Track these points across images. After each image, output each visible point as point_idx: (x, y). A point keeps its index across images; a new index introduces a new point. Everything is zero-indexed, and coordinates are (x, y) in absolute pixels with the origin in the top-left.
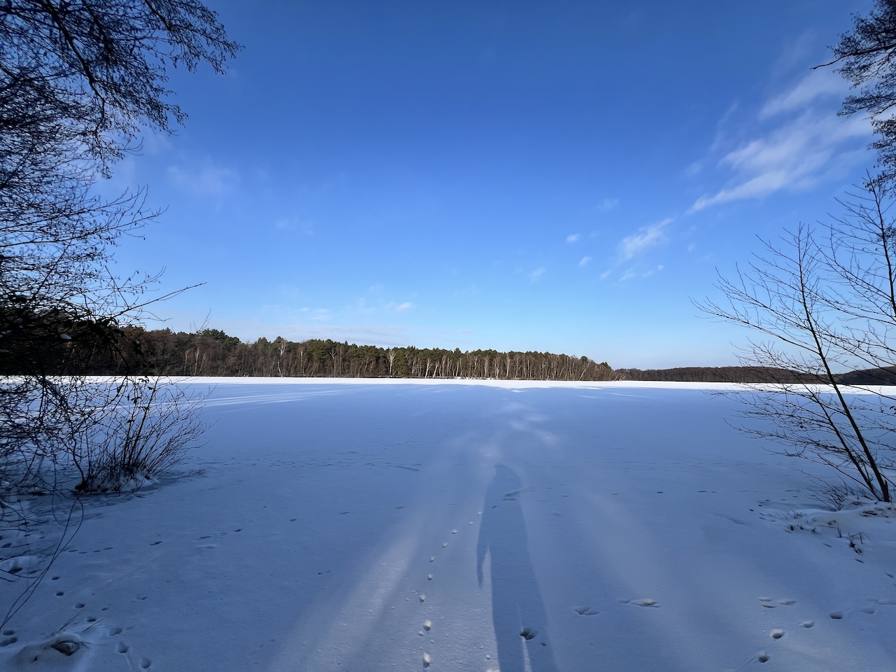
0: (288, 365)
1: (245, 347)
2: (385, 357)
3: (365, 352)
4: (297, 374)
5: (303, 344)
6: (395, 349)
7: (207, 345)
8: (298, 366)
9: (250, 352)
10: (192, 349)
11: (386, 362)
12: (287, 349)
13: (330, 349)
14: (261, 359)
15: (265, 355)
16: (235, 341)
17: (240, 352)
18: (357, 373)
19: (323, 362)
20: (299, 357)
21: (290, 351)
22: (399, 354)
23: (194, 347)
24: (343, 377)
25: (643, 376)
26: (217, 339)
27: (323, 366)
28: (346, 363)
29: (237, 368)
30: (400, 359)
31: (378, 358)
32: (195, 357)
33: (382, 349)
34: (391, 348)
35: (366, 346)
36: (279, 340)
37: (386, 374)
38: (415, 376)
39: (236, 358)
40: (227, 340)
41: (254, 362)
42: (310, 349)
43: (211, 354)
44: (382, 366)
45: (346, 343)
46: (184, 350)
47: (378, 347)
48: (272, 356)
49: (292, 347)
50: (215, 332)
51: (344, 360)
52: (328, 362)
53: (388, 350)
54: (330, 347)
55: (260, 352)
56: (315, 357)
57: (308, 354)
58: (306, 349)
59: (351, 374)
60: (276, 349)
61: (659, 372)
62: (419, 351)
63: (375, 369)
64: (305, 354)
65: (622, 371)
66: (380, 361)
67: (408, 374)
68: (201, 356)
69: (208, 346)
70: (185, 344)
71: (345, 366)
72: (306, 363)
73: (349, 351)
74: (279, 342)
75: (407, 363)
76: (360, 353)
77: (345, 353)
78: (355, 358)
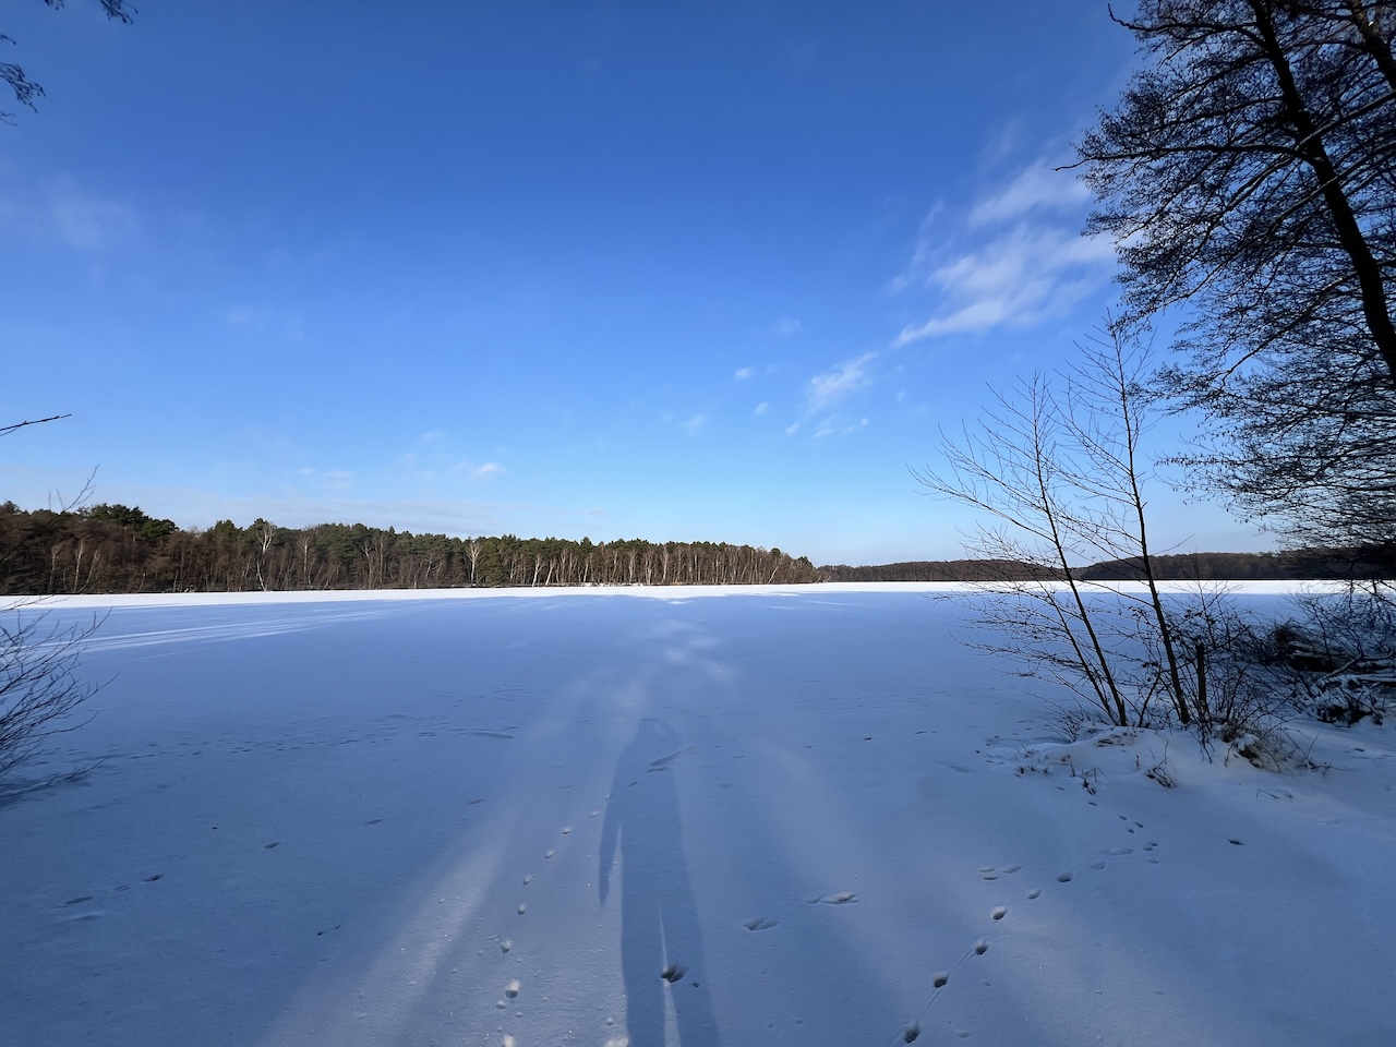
0: (278, 569)
1: (187, 538)
2: (462, 553)
3: (427, 545)
4: (295, 585)
5: (310, 533)
6: (481, 540)
7: (103, 534)
8: (298, 572)
9: (198, 547)
10: (69, 542)
11: (465, 560)
12: (276, 541)
13: (361, 541)
14: (222, 560)
15: (232, 553)
16: (166, 528)
17: (177, 547)
18: (412, 580)
19: (348, 562)
20: (299, 555)
21: (281, 544)
22: (488, 547)
23: (72, 540)
24: (385, 588)
25: (854, 575)
26: (125, 522)
27: (348, 570)
28: (392, 564)
29: (170, 576)
30: (489, 555)
31: (450, 555)
32: (74, 558)
33: (457, 540)
34: (474, 537)
35: (428, 535)
36: (260, 525)
37: (466, 580)
38: (516, 583)
39: (168, 558)
40: (146, 525)
41: (208, 564)
42: (321, 540)
43: (111, 553)
44: (457, 567)
45: (392, 529)
46: (48, 546)
47: (450, 536)
48: (244, 554)
49: (285, 538)
50: (120, 511)
51: (387, 560)
52: (357, 563)
53: (468, 542)
54: (361, 538)
55: (220, 547)
56: (332, 554)
57: (319, 550)
58: (314, 541)
59: (400, 582)
60: (252, 542)
61: (875, 569)
62: (521, 543)
63: (445, 573)
64: (312, 550)
65: (827, 568)
66: (454, 560)
67: (503, 581)
68: (88, 557)
69: (106, 536)
70: (51, 532)
71: (389, 569)
72: (314, 566)
73: (397, 545)
74: (260, 529)
75: (502, 561)
76: (418, 546)
77: (389, 547)
78: (409, 556)
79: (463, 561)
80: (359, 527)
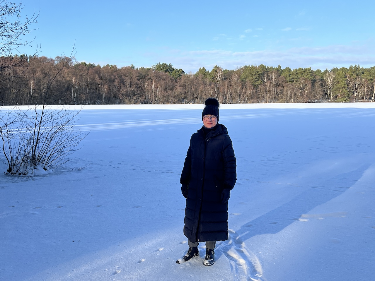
0: (224, 92)
1: (188, 77)
2: (322, 80)
3: (300, 75)
5: (238, 72)
6: (335, 70)
7: (160, 77)
8: (233, 93)
9: (192, 81)
10: (150, 82)
12: (223, 77)
13: (263, 74)
14: (201, 87)
15: (205, 84)
16: (180, 73)
17: (185, 82)
18: (291, 97)
19: (256, 87)
20: (233, 84)
21: (225, 79)
22: (339, 75)
23: (150, 80)
24: (277, 103)
26: (166, 71)
27: (257, 92)
28: (280, 88)
29: (183, 96)
30: (340, 81)
31: (314, 81)
32: (152, 88)
33: (319, 71)
34: (330, 69)
35: (300, 69)
36: (216, 69)
37: (325, 96)
38: (360, 99)
39: (181, 87)
40: (174, 72)
41: (196, 90)
42: (243, 75)
43: (163, 86)
44: (318, 89)
45: (279, 67)
46: (143, 82)
48: (210, 85)
49: (227, 75)
50: (165, 65)
51: (277, 85)
52: (261, 88)
53: (326, 72)
55: (200, 81)
56: (249, 84)
57: (242, 81)
58: (240, 76)
59: (284, 99)
60: (213, 78)
62: (363, 71)
63: (310, 93)
64: (239, 81)
66: (316, 84)
67: (349, 98)
68: (156, 87)
70: (144, 77)
71: (278, 91)
72: (240, 90)
73: (282, 76)
74: (216, 71)
75: (348, 84)
76: (294, 76)
77: (278, 78)
78: (289, 83)
79: (322, 85)
80: (262, 66)
